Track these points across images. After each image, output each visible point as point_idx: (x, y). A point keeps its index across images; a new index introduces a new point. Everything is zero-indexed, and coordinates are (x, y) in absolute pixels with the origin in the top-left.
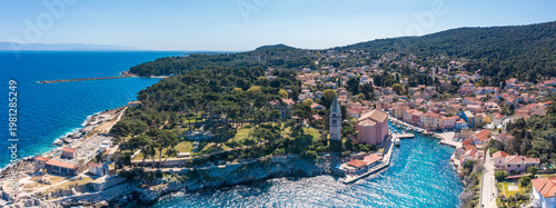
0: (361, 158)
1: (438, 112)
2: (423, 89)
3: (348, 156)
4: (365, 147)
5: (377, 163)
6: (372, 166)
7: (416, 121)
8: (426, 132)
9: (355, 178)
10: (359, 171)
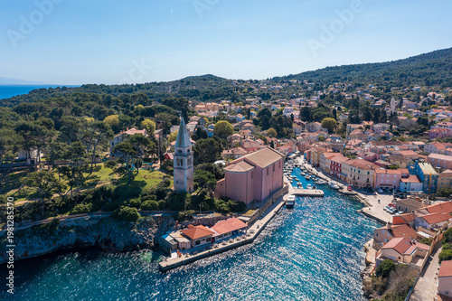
0: (211, 224)
1: (373, 160)
2: (368, 127)
3: (190, 218)
4: (225, 206)
5: (235, 233)
6: (223, 238)
7: (335, 171)
8: (345, 190)
9: (183, 258)
10: (196, 246)
